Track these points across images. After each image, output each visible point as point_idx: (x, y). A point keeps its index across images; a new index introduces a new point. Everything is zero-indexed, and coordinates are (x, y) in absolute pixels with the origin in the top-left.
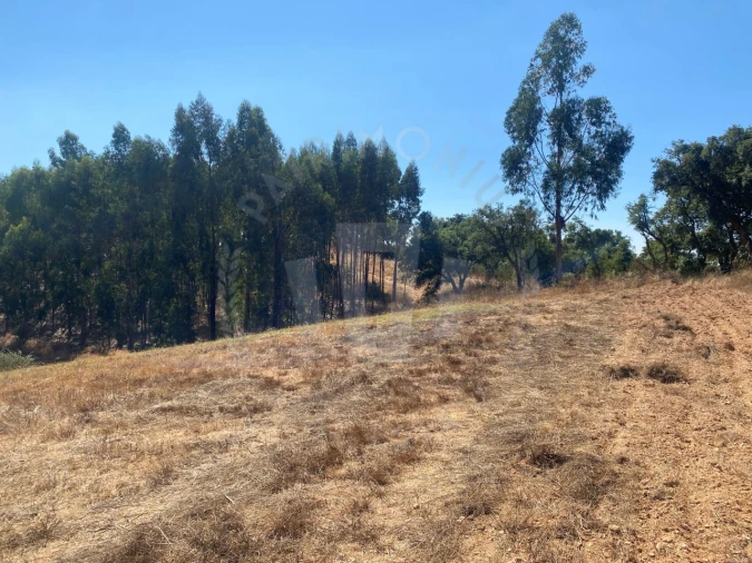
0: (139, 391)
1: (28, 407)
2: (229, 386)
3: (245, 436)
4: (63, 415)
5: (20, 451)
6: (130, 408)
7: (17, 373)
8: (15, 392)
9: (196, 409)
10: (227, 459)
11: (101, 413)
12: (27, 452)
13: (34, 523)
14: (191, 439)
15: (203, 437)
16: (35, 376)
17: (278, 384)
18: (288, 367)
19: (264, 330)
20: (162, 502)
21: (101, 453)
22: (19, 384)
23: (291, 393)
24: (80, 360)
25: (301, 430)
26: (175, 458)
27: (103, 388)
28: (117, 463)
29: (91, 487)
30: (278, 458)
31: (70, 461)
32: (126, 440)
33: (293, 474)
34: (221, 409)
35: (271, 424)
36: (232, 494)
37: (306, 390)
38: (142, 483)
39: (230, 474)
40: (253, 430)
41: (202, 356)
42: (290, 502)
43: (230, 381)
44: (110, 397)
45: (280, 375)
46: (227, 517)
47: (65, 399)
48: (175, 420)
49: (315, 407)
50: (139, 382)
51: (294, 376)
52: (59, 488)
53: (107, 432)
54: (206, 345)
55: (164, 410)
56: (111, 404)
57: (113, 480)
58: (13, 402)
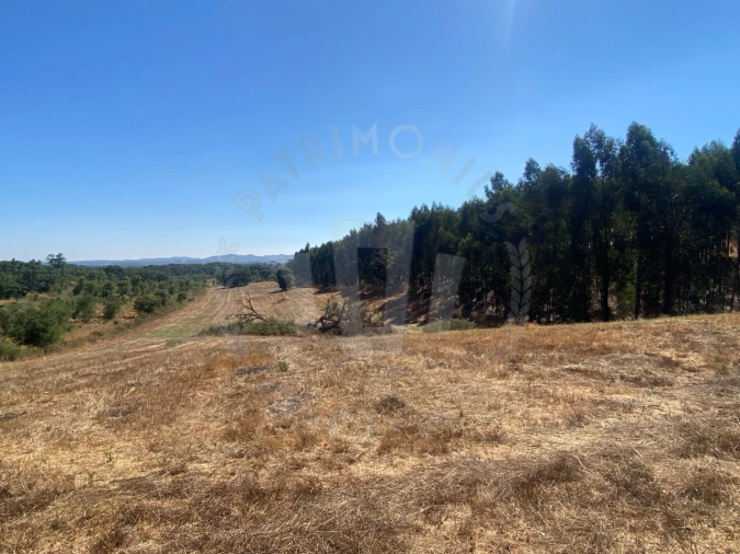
0: (551, 354)
1: (478, 354)
2: (627, 360)
3: (647, 404)
4: (500, 363)
5: (476, 381)
6: (545, 365)
7: (469, 332)
8: (469, 344)
9: (600, 374)
10: (632, 419)
11: (525, 365)
12: (480, 382)
13: (489, 429)
14: (597, 396)
15: (608, 397)
16: (480, 335)
17: (677, 364)
18: (687, 350)
19: (657, 316)
20: (577, 439)
21: (528, 392)
22: (470, 339)
23: (692, 374)
24: (506, 327)
25: (707, 409)
26: (585, 408)
27: (524, 347)
28: (541, 402)
29: (522, 415)
30: (684, 429)
31: (507, 394)
32: (545, 388)
33: (702, 446)
34: (622, 378)
35: (672, 397)
36: (639, 448)
37: (710, 374)
38: (560, 421)
39: (635, 431)
40: (655, 400)
41: (600, 333)
42: (700, 470)
43: (628, 356)
44: (531, 355)
45: (679, 356)
46: (635, 466)
47: (500, 353)
48: (582, 380)
49: (722, 391)
50: (550, 347)
51: (694, 359)
52: (502, 410)
53: (531, 379)
54: (602, 325)
55: (572, 371)
56: (532, 360)
57: (538, 414)
58: (469, 349)
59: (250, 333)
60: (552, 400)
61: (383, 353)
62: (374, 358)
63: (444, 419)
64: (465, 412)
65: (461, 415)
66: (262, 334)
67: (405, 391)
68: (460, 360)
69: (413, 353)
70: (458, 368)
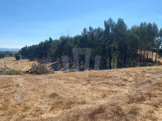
0: (98, 78)
1: (79, 79)
2: (116, 79)
3: (121, 91)
4: (85, 81)
5: (78, 87)
6: (96, 81)
9: (109, 83)
10: (117, 95)
11: (91, 82)
12: (80, 87)
14: (109, 89)
15: (112, 89)
16: (79, 73)
17: (127, 80)
18: (129, 77)
19: (122, 68)
20: (104, 101)
23: (130, 83)
25: (134, 91)
26: (106, 93)
27: (91, 77)
28: (95, 92)
29: (91, 95)
30: (129, 96)
31: (87, 90)
32: (96, 88)
33: (133, 101)
34: (115, 84)
35: (126, 89)
36: (119, 102)
37: (134, 82)
38: (100, 96)
39: (118, 98)
40: (122, 89)
41: (109, 72)
42: (133, 107)
43: (116, 78)
44: (93, 79)
45: (127, 78)
46: (118, 107)
47: (85, 78)
48: (105, 85)
49: (137, 87)
51: (131, 79)
52: (85, 95)
53: (93, 85)
54: (110, 70)
55: (103, 83)
56: (93, 80)
57: (95, 95)
58: (76, 78)
59: (5, 74)
60: (98, 91)
61: (51, 80)
62: (48, 81)
63: (70, 98)
64: (75, 96)
65: (74, 97)
66: (10, 74)
67: (58, 91)
68: (74, 81)
69: (60, 79)
70: (73, 83)
